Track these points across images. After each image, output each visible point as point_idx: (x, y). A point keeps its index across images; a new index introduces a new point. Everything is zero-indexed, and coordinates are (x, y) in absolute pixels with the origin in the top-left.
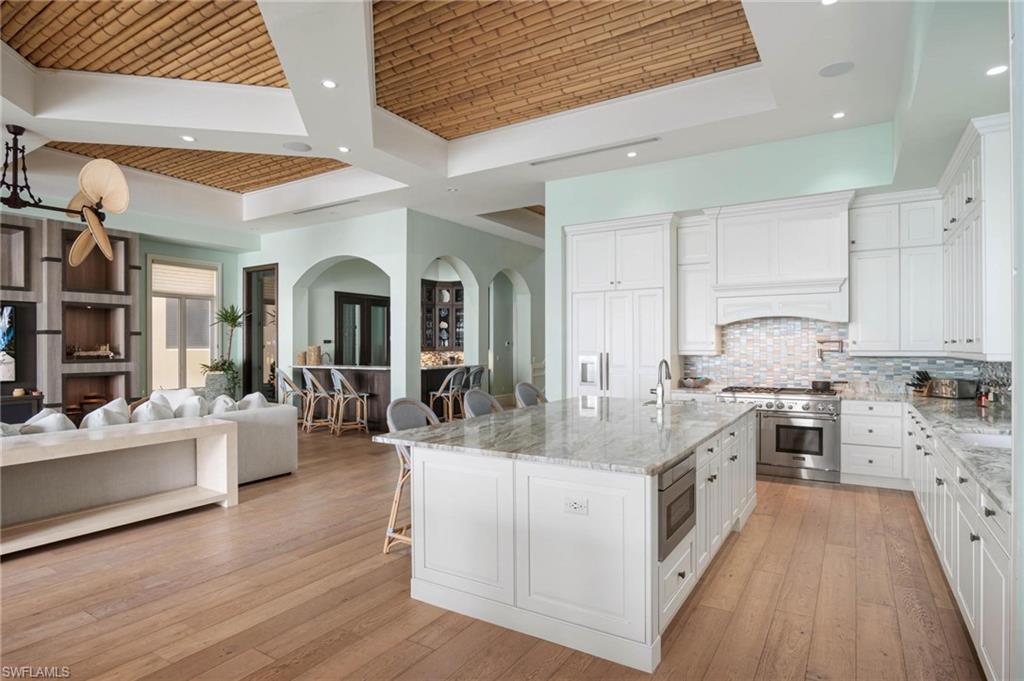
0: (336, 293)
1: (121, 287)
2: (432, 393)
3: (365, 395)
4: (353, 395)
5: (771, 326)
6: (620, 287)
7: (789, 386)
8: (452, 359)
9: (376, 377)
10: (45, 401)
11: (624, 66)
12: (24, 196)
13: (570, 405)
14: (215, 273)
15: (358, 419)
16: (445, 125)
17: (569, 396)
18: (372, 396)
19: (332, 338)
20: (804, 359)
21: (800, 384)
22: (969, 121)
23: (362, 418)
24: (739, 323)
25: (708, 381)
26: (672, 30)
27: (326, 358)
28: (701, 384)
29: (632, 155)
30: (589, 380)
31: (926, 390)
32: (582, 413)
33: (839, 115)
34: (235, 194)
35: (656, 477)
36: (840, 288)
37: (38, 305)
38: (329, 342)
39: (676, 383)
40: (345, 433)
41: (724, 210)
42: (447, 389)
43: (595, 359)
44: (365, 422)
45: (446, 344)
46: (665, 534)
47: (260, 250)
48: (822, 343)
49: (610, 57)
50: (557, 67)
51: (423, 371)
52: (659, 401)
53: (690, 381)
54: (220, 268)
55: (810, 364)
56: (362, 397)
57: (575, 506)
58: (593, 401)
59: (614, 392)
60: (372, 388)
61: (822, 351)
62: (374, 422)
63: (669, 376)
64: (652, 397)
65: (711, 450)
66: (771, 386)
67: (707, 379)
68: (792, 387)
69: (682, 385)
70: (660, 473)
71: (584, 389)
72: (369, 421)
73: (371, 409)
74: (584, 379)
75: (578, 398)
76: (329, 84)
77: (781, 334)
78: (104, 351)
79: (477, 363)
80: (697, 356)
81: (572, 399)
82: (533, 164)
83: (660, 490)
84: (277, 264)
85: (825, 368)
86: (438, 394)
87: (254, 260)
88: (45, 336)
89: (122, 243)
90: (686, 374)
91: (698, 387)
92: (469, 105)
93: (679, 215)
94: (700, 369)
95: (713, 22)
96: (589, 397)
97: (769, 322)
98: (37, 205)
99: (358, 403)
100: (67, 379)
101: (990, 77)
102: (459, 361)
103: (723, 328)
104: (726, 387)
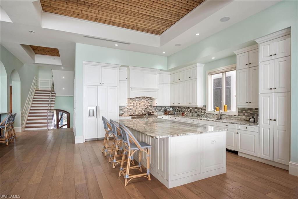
11: (135, 21)
16: (52, 6)
22: (196, 63)
26: (155, 20)
29: (116, 45)
31: (167, 113)
33: (164, 53)
43: (94, 108)
49: (136, 18)
50: (121, 12)
57: (214, 142)
82: (85, 37)
92: (76, 6)
95: (163, 23)
101: (212, 59)
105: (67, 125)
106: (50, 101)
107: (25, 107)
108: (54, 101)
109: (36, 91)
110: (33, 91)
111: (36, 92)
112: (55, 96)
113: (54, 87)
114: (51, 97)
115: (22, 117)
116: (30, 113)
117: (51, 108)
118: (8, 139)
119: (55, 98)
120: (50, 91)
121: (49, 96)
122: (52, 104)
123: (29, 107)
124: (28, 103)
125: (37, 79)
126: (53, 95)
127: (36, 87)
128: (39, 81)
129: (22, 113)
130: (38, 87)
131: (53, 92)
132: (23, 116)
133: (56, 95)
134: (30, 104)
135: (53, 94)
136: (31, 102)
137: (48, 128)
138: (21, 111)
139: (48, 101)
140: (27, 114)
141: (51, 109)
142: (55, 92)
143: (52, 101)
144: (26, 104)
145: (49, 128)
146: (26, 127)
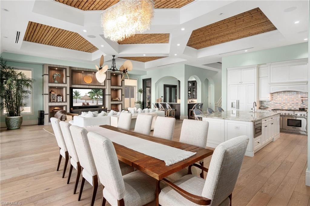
0: (164, 85)
1: (120, 85)
2: (190, 110)
3: (174, 110)
5: (286, 93)
6: (242, 83)
7: (292, 109)
8: (192, 101)
9: (176, 106)
10: (108, 109)
12: (115, 69)
13: (228, 112)
14: (136, 80)
15: (172, 115)
17: (228, 110)
18: (176, 110)
19: (163, 96)
20: (297, 102)
21: (295, 109)
23: (173, 115)
24: (277, 92)
25: (267, 108)
27: (162, 101)
28: (265, 108)
29: (246, 51)
30: (233, 106)
32: (232, 115)
34: (144, 63)
35: (253, 122)
36: (307, 83)
37: (106, 90)
39: (258, 108)
41: (272, 63)
42: (194, 109)
43: (236, 102)
45: (190, 97)
46: (255, 134)
47: (146, 75)
48: (302, 98)
51: (188, 104)
52: (254, 111)
53: (262, 107)
54: (138, 79)
55: (299, 103)
57: (237, 127)
58: (235, 112)
59: (241, 109)
60: (175, 108)
61: (302, 100)
63: (256, 106)
64: (252, 110)
65: (266, 120)
66: (286, 109)
67: (267, 107)
68: (293, 109)
69: (260, 108)
70: (254, 122)
71: (232, 109)
74: (232, 106)
75: (230, 111)
76: (179, 45)
77: (290, 95)
78: (117, 99)
79: (201, 102)
80: (264, 101)
81: (229, 111)
83: (254, 125)
84: (151, 78)
85: (303, 104)
86: (192, 110)
87: (145, 77)
88: (108, 96)
89: (121, 75)
90: (261, 106)
91: (265, 109)
93: (259, 65)
94: (265, 104)
96: (233, 110)
97: (286, 92)
98: (117, 70)
99: (172, 112)
100: (112, 105)
102: (193, 102)
103: (272, 93)
104: (273, 109)
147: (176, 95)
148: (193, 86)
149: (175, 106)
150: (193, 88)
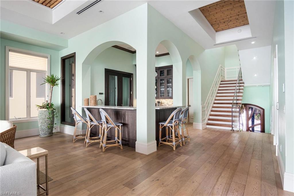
0: (106, 69)
3: (120, 125)
4: (112, 124)
9: (126, 113)
15: (116, 138)
18: (124, 125)
19: (104, 92)
27: (99, 102)
38: (102, 94)
40: (108, 150)
42: (170, 122)
44: (120, 141)
51: (157, 110)
54: (49, 57)
56: (118, 126)
60: (124, 119)
62: (125, 141)
72: (122, 140)
73: (123, 132)
86: (166, 124)
87: (65, 53)
99: (116, 130)
105: (260, 125)
106: (237, 93)
107: (208, 99)
108: (242, 93)
109: (222, 81)
110: (218, 82)
111: (222, 83)
112: (243, 86)
113: (242, 75)
114: (238, 88)
115: (203, 111)
116: (213, 107)
117: (237, 102)
118: (176, 142)
119: (242, 89)
120: (236, 81)
121: (235, 86)
122: (238, 96)
123: (212, 100)
124: (212, 96)
125: (223, 69)
126: (240, 85)
127: (221, 78)
128: (226, 71)
129: (203, 108)
130: (224, 77)
131: (240, 82)
132: (205, 111)
133: (245, 85)
134: (214, 96)
135: (241, 83)
136: (215, 94)
137: (232, 129)
138: (202, 104)
139: (234, 93)
140: (210, 108)
141: (237, 104)
142: (244, 81)
143: (239, 92)
144: (209, 96)
145: (234, 129)
146: (208, 124)
147: (131, 91)
148: (161, 76)
149: (125, 115)
150: (161, 80)
